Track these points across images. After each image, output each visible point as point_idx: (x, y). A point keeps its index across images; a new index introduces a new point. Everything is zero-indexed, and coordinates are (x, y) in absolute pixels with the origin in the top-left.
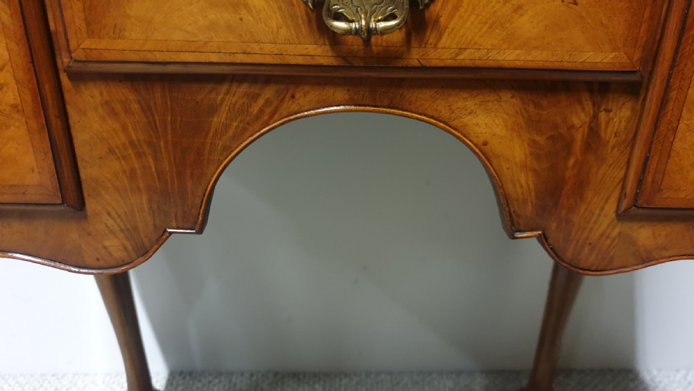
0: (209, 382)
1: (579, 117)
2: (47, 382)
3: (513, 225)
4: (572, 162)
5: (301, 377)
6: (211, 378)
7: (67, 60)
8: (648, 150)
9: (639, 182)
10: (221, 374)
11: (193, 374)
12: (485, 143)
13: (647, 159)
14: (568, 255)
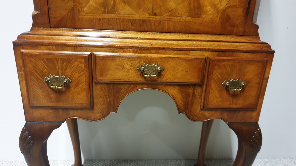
0: (98, 163)
1: (191, 91)
3: (180, 111)
4: (190, 99)
5: (127, 161)
7: (95, 81)
8: (205, 97)
9: (204, 103)
10: (101, 160)
11: (92, 161)
12: (173, 95)
13: (204, 99)
14: (191, 118)
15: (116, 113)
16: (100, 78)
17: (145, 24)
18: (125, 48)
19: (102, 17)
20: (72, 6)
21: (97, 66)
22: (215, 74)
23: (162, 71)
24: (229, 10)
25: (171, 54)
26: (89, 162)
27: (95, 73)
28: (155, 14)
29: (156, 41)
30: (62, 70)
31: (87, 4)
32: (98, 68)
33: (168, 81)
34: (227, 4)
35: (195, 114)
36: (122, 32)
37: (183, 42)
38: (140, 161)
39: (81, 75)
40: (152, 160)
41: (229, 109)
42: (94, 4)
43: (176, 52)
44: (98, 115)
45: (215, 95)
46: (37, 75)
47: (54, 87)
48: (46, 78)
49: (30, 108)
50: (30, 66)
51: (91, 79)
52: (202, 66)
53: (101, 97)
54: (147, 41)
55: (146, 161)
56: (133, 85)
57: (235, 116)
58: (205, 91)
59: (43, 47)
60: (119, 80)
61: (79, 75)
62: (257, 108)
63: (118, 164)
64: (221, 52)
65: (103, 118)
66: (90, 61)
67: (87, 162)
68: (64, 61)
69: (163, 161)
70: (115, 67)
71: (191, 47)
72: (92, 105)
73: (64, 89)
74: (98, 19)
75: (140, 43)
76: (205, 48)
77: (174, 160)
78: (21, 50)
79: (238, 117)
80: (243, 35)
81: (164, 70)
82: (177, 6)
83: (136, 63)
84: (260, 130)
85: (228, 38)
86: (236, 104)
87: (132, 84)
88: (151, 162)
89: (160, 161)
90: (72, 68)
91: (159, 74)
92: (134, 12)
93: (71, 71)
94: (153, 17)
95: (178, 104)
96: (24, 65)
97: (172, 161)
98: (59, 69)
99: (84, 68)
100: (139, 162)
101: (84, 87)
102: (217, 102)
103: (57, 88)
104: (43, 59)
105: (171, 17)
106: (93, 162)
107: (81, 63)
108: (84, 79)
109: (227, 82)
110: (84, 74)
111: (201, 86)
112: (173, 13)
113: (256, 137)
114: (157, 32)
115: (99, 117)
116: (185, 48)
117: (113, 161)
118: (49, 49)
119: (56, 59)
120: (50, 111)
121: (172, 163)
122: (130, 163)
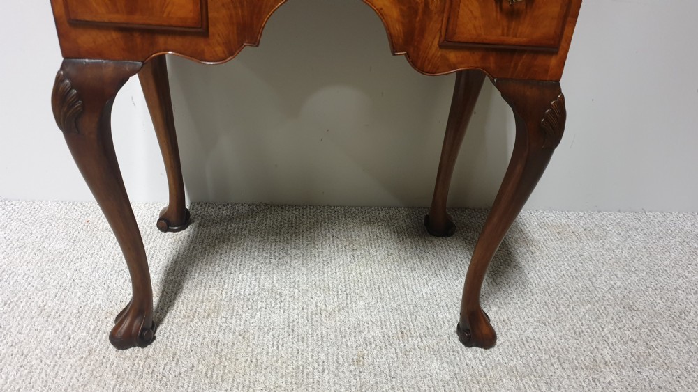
3: (394, 49)
8: (449, 15)
9: (447, 29)
12: (381, 9)
13: (449, 19)
14: (419, 65)
15: (257, 46)
26: (202, 206)
35: (426, 57)
38: (312, 207)
40: (337, 206)
41: (500, 47)
44: (219, 50)
45: (472, 12)
49: (70, 25)
53: (223, 5)
55: (325, 207)
57: (512, 65)
58: (451, 1)
62: (561, 47)
63: (266, 211)
65: (230, 58)
72: (205, 27)
77: (385, 207)
79: (519, 67)
84: (563, 97)
86: (515, 36)
88: (336, 209)
89: (354, 210)
95: (392, 31)
97: (380, 209)
100: (311, 209)
102: (475, 28)
113: (553, 112)
115: (220, 55)
117: (253, 207)
120: (114, 35)
121: (379, 214)
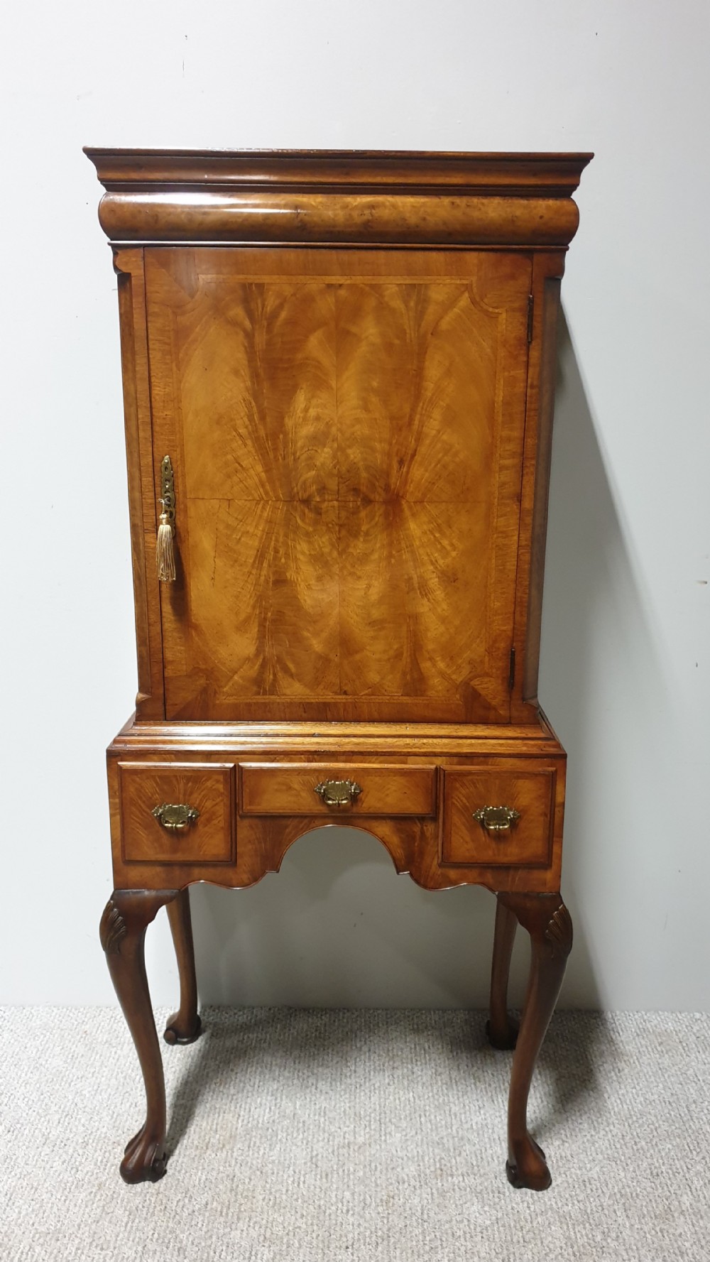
0: (235, 1014)
1: (417, 829)
2: (103, 1012)
3: (399, 870)
4: (416, 844)
5: (311, 1011)
6: (236, 1011)
7: (241, 812)
8: (443, 840)
9: (443, 852)
10: (244, 1008)
11: (221, 1009)
12: (383, 837)
13: (443, 843)
14: (422, 882)
15: (278, 872)
16: (248, 808)
17: (328, 709)
18: (292, 754)
19: (254, 701)
20: (205, 685)
21: (244, 787)
22: (457, 798)
23: (359, 793)
24: (475, 683)
25: (373, 763)
26: (214, 1011)
27: (241, 798)
28: (345, 693)
29: (347, 740)
30: (185, 795)
31: (229, 681)
32: (246, 790)
33: (371, 810)
34: (470, 672)
35: (428, 875)
36: (289, 724)
37: (395, 740)
38: (346, 1011)
39: (217, 804)
40: (377, 1009)
41: (494, 865)
42: (241, 681)
43: (382, 758)
44: (245, 877)
45: (462, 838)
46: (142, 805)
47: (170, 825)
48: (158, 810)
49: (123, 862)
50: (132, 789)
51: (233, 811)
52: (430, 783)
53: (250, 841)
54: (331, 740)
55: (363, 1011)
56: (307, 820)
57: (510, 879)
58: (443, 831)
59: (155, 758)
60: (281, 811)
61: (214, 803)
62: (553, 864)
63: (289, 1017)
64: (465, 758)
65: (254, 883)
66: (233, 779)
67: (208, 1011)
68: (189, 779)
69: (406, 1013)
70: (276, 787)
71: (410, 750)
72: (233, 859)
73: (187, 827)
74: (246, 704)
75: (318, 743)
76: (434, 750)
77: (439, 1010)
78: (120, 763)
79: (516, 883)
80: (507, 723)
81: (361, 791)
82: (382, 679)
83: (313, 779)
85: (481, 731)
86: (506, 855)
87: (306, 817)
88: (376, 1013)
89: (399, 1014)
90: (202, 791)
91: (354, 798)
92: (308, 691)
93: (200, 797)
94: (340, 697)
95: (394, 854)
96: (122, 788)
97: (432, 1013)
98: (179, 793)
99: (222, 790)
100: (344, 1013)
101: (222, 824)
102: (468, 850)
103: (175, 827)
104: (153, 777)
105: (373, 697)
106: (223, 1011)
107: (218, 781)
108: (222, 810)
109: (480, 812)
110: (222, 800)
111: (435, 819)
112: (375, 689)
113: (555, 923)
114: (350, 722)
115: (246, 881)
116: (398, 752)
117: (274, 1011)
118: (165, 760)
119: (176, 776)
120: (159, 869)
121: (431, 1019)
122: (319, 1016)
